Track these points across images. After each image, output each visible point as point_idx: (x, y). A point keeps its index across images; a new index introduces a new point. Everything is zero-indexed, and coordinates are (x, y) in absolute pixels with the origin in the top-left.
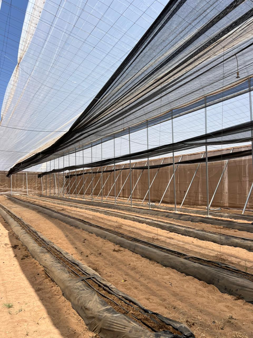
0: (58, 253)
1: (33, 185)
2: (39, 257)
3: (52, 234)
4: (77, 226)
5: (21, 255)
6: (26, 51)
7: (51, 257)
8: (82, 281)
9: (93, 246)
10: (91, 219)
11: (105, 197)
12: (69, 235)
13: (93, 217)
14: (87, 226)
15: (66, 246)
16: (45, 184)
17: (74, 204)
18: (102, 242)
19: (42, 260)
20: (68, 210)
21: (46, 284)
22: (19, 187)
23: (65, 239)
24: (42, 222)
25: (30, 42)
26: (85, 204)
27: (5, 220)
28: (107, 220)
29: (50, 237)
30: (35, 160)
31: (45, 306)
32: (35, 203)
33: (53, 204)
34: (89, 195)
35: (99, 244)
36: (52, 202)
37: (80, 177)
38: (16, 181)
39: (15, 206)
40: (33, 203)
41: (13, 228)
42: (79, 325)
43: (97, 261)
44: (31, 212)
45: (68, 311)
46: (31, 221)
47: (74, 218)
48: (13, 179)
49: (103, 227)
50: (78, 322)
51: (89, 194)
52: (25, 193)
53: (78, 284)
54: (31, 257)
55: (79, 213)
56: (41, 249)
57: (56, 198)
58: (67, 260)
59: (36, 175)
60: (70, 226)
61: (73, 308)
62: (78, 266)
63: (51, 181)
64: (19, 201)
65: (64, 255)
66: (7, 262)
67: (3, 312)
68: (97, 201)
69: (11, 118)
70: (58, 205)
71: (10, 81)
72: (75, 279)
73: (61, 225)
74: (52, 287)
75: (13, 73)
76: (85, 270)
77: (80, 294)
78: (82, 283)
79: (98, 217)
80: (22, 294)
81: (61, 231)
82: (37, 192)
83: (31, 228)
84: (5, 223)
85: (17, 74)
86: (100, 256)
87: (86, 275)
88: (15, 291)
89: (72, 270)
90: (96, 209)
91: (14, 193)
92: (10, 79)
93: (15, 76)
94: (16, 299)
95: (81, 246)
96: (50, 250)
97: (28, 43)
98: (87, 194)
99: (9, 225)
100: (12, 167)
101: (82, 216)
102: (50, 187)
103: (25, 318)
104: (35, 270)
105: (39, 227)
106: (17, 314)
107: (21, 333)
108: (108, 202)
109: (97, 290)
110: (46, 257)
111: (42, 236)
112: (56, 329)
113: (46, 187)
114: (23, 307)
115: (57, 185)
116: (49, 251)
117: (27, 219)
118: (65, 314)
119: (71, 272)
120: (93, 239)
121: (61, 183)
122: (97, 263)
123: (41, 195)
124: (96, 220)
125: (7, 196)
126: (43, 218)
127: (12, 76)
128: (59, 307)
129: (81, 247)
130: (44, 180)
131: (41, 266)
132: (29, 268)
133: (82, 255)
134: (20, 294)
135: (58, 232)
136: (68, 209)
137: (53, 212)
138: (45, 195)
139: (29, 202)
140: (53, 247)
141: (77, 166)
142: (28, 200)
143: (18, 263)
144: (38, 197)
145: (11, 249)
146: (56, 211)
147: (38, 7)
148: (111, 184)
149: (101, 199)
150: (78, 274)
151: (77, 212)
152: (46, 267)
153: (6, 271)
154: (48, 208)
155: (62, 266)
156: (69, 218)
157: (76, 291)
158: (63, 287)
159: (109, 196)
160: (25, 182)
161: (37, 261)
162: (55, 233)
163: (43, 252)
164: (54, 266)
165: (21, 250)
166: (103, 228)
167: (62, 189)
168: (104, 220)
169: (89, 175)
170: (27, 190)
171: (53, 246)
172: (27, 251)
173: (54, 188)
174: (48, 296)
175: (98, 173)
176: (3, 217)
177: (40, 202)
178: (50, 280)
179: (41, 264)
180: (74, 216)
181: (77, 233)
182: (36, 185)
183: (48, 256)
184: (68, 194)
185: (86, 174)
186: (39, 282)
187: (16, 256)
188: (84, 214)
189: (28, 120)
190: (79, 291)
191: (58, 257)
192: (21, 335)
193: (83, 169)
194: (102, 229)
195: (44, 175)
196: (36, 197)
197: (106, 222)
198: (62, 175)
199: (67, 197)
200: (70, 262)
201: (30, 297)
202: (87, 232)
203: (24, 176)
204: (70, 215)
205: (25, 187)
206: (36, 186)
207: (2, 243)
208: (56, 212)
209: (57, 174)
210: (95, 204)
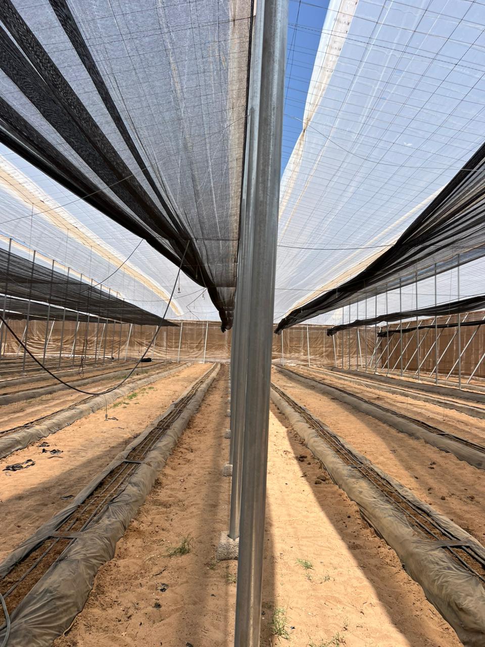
0: (384, 482)
1: (318, 349)
2: (346, 484)
3: (364, 444)
4: (412, 434)
5: (314, 474)
6: (319, 104)
7: (371, 488)
8: (444, 550)
9: (454, 480)
10: (440, 423)
11: (464, 378)
12: (399, 450)
13: (445, 418)
14: (434, 436)
15: (395, 471)
16: (340, 348)
17: (399, 389)
18: (474, 473)
19: (354, 492)
20: (388, 400)
21: (367, 538)
22: (296, 352)
23: (392, 456)
24: (343, 418)
25: (327, 86)
26: (423, 390)
27: (278, 409)
28: (476, 428)
29: (362, 449)
30: (325, 303)
31: (372, 581)
32: (324, 381)
33: (357, 386)
34: (428, 373)
35: (466, 476)
36: (356, 383)
37: (409, 335)
38: (290, 341)
39: (291, 385)
40: (320, 382)
41: (294, 424)
42: (445, 637)
43: (468, 512)
44: (319, 398)
45: (418, 604)
46: (321, 415)
47: (404, 417)
48: (285, 338)
49: (470, 441)
50: (442, 630)
51: (429, 371)
52: (305, 363)
53: (435, 554)
54: (331, 481)
55: (412, 407)
56: (350, 470)
57: (362, 374)
58: (405, 500)
59: (324, 331)
60: (398, 433)
61: (427, 599)
62: (428, 515)
63: (351, 341)
64: (297, 376)
65: (397, 488)
66: (291, 484)
67: (297, 573)
68: (448, 387)
69: (286, 230)
70: (368, 389)
71: (288, 164)
72: (426, 541)
73: (379, 428)
74: (379, 547)
75: (293, 148)
76: (445, 527)
77: (442, 575)
78: (444, 552)
79: (455, 419)
80: (325, 547)
81: (381, 439)
82: (326, 361)
83: (326, 429)
84: (280, 413)
85: (301, 149)
86: (473, 503)
87: (451, 539)
88: (313, 540)
89: (418, 521)
90: (448, 402)
91: (287, 363)
92: (288, 161)
93: (297, 154)
94: (317, 555)
95: (427, 475)
96: (367, 474)
97: (322, 88)
98: (423, 371)
99: (287, 418)
100: (284, 317)
101: (420, 414)
102: (349, 353)
103: (337, 595)
104: (342, 507)
105: (338, 428)
106: (321, 583)
107: (334, 622)
108: (473, 390)
109: (480, 576)
110: (361, 487)
111: (349, 446)
112: (398, 633)
113: (341, 352)
114: (331, 573)
115: (362, 349)
116: (364, 476)
117: (315, 411)
118: (412, 608)
119: (417, 526)
120: (450, 463)
121: (370, 346)
122: (468, 516)
123: (333, 368)
124: (452, 426)
125: (276, 366)
126: (343, 410)
127: (292, 155)
128: (399, 591)
129: (427, 478)
130: (338, 340)
131: (353, 502)
132: (330, 502)
133: (430, 493)
134: (322, 548)
135: (375, 441)
136: (388, 398)
137: (361, 402)
138: (341, 368)
139: (313, 379)
140: (372, 470)
141: (403, 313)
142: (311, 375)
143: (311, 489)
144: (329, 372)
145: (295, 462)
146: (367, 400)
147: (344, 15)
148: (480, 352)
149: (458, 381)
150: (432, 532)
151: (409, 406)
152: (363, 505)
153: (292, 499)
154: (351, 393)
155: (396, 509)
156: (394, 416)
157: (432, 566)
158: (402, 553)
159: (474, 377)
160: (305, 342)
161: (343, 492)
162: (369, 442)
163: (353, 477)
164: (380, 507)
165: (312, 465)
166: (471, 444)
167: (372, 357)
168: (469, 427)
169: (428, 332)
170: (309, 357)
171: (372, 466)
172: (323, 470)
173: (356, 355)
174: (374, 564)
175: (450, 326)
176: (275, 402)
177: (333, 381)
178: (372, 532)
179: (353, 498)
180: (403, 412)
181: (414, 449)
182: (324, 349)
183: (365, 485)
184: (385, 367)
185: (422, 330)
186: (352, 532)
187: (305, 475)
188: (423, 411)
189: (314, 232)
190: (441, 569)
191: (385, 491)
192: (333, 625)
193: (417, 318)
194: (471, 447)
195: (338, 330)
196: (323, 370)
197: (475, 431)
198: (372, 331)
199: (382, 374)
200: (410, 504)
201: (341, 557)
202: (436, 449)
203: (302, 333)
204: (394, 409)
205: (304, 353)
206: (324, 351)
207: (279, 449)
208: (366, 402)
209: (362, 328)
210: (443, 391)
